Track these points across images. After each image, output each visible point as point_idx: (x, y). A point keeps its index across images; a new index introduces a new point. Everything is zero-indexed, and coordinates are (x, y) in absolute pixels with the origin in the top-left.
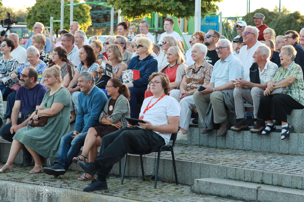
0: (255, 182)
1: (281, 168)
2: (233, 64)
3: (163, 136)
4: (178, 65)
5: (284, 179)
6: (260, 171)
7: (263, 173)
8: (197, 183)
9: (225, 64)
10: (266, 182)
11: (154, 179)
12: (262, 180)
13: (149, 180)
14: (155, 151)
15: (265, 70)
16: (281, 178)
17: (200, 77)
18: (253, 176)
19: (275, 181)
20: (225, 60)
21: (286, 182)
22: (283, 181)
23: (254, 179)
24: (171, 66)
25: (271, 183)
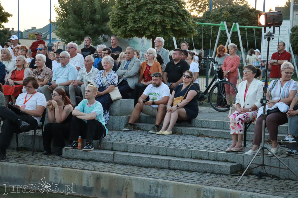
0: (106, 150)
1: (122, 139)
2: (72, 69)
3: (35, 118)
4: (25, 68)
5: (129, 147)
6: (109, 141)
7: (113, 143)
8: (65, 151)
9: (65, 68)
10: (115, 149)
11: (25, 149)
12: (112, 148)
13: (22, 150)
14: (32, 130)
15: (90, 73)
16: (127, 146)
17: (42, 77)
18: (105, 145)
19: (122, 148)
20: (66, 66)
21: (130, 148)
22: (129, 148)
23: (106, 147)
24: (19, 69)
25: (119, 150)
